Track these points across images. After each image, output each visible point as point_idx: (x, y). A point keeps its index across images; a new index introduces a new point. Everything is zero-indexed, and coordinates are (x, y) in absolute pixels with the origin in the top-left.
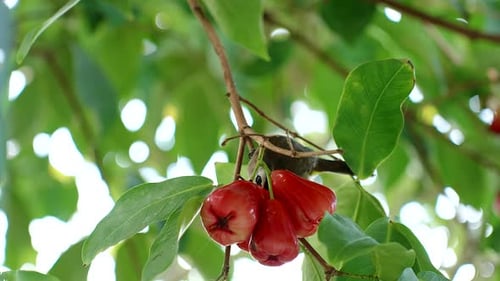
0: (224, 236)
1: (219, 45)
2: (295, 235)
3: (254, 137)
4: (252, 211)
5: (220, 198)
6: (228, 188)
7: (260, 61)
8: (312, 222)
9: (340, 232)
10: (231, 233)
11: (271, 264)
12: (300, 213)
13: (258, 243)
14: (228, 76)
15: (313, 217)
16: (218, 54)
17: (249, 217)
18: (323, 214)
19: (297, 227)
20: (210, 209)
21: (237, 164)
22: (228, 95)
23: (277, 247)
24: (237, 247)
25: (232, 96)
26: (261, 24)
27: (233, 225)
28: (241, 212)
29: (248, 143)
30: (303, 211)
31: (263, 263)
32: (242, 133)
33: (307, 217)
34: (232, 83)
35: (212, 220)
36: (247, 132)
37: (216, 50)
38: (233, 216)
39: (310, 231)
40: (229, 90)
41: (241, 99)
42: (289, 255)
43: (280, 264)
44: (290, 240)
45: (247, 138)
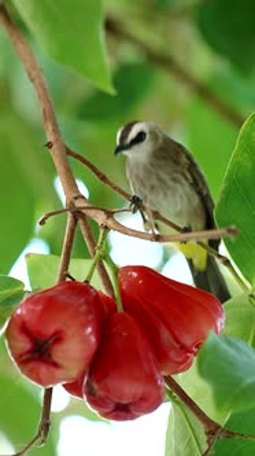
0: (43, 370)
1: (34, 67)
2: (159, 370)
3: (91, 213)
4: (89, 330)
5: (39, 308)
6: (49, 294)
7: (101, 95)
8: (185, 349)
9: (232, 364)
10: (56, 365)
11: (117, 418)
12: (166, 335)
13: (98, 382)
14: (50, 115)
15: (188, 340)
16: (32, 80)
17: (85, 340)
18: (204, 338)
19: (161, 356)
20: (22, 327)
21: (62, 256)
22: (49, 145)
23: (129, 389)
24: (63, 390)
25: (55, 146)
26: (101, 34)
27: (59, 353)
28: (71, 332)
29: (80, 222)
30: (172, 332)
31: (106, 415)
32: (71, 205)
33: (178, 341)
34: (55, 125)
35: (24, 344)
36: (79, 204)
37: (30, 75)
38: (58, 338)
39: (183, 365)
40: (50, 138)
41: (69, 152)
42: (148, 403)
43: (133, 417)
44: (151, 379)
45: (78, 215)
